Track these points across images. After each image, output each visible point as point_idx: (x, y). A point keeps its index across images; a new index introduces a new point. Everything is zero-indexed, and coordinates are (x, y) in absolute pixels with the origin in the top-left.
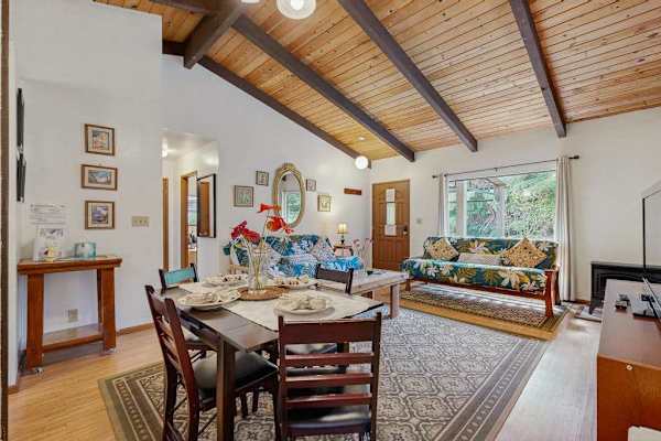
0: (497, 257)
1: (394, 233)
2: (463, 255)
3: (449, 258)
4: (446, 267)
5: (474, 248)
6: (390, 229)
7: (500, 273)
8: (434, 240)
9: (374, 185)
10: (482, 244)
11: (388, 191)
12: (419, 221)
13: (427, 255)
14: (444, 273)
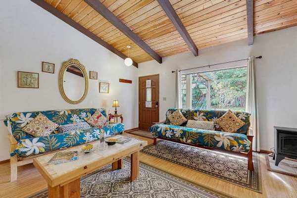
0: (211, 123)
1: (150, 106)
2: (190, 121)
3: (181, 123)
4: (178, 130)
5: (197, 116)
6: (149, 104)
7: (215, 137)
8: (172, 111)
9: (139, 78)
10: (202, 114)
11: (147, 81)
12: (165, 99)
13: (168, 122)
14: (177, 135)
